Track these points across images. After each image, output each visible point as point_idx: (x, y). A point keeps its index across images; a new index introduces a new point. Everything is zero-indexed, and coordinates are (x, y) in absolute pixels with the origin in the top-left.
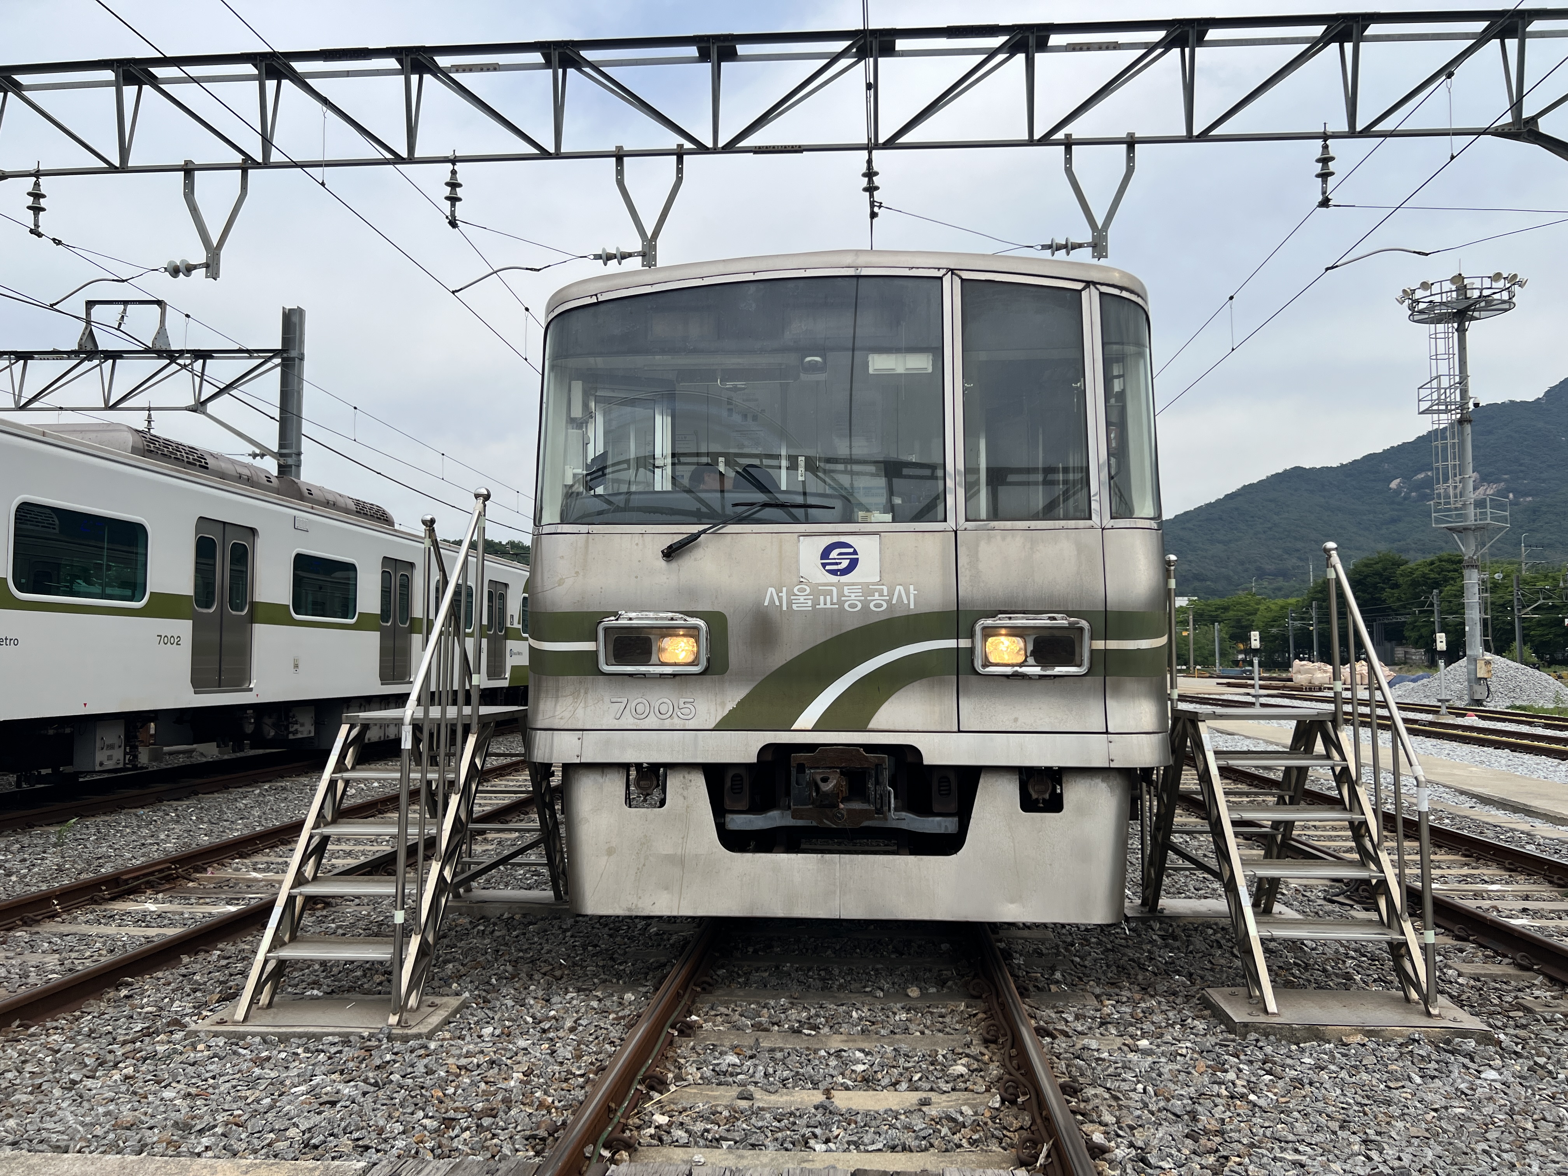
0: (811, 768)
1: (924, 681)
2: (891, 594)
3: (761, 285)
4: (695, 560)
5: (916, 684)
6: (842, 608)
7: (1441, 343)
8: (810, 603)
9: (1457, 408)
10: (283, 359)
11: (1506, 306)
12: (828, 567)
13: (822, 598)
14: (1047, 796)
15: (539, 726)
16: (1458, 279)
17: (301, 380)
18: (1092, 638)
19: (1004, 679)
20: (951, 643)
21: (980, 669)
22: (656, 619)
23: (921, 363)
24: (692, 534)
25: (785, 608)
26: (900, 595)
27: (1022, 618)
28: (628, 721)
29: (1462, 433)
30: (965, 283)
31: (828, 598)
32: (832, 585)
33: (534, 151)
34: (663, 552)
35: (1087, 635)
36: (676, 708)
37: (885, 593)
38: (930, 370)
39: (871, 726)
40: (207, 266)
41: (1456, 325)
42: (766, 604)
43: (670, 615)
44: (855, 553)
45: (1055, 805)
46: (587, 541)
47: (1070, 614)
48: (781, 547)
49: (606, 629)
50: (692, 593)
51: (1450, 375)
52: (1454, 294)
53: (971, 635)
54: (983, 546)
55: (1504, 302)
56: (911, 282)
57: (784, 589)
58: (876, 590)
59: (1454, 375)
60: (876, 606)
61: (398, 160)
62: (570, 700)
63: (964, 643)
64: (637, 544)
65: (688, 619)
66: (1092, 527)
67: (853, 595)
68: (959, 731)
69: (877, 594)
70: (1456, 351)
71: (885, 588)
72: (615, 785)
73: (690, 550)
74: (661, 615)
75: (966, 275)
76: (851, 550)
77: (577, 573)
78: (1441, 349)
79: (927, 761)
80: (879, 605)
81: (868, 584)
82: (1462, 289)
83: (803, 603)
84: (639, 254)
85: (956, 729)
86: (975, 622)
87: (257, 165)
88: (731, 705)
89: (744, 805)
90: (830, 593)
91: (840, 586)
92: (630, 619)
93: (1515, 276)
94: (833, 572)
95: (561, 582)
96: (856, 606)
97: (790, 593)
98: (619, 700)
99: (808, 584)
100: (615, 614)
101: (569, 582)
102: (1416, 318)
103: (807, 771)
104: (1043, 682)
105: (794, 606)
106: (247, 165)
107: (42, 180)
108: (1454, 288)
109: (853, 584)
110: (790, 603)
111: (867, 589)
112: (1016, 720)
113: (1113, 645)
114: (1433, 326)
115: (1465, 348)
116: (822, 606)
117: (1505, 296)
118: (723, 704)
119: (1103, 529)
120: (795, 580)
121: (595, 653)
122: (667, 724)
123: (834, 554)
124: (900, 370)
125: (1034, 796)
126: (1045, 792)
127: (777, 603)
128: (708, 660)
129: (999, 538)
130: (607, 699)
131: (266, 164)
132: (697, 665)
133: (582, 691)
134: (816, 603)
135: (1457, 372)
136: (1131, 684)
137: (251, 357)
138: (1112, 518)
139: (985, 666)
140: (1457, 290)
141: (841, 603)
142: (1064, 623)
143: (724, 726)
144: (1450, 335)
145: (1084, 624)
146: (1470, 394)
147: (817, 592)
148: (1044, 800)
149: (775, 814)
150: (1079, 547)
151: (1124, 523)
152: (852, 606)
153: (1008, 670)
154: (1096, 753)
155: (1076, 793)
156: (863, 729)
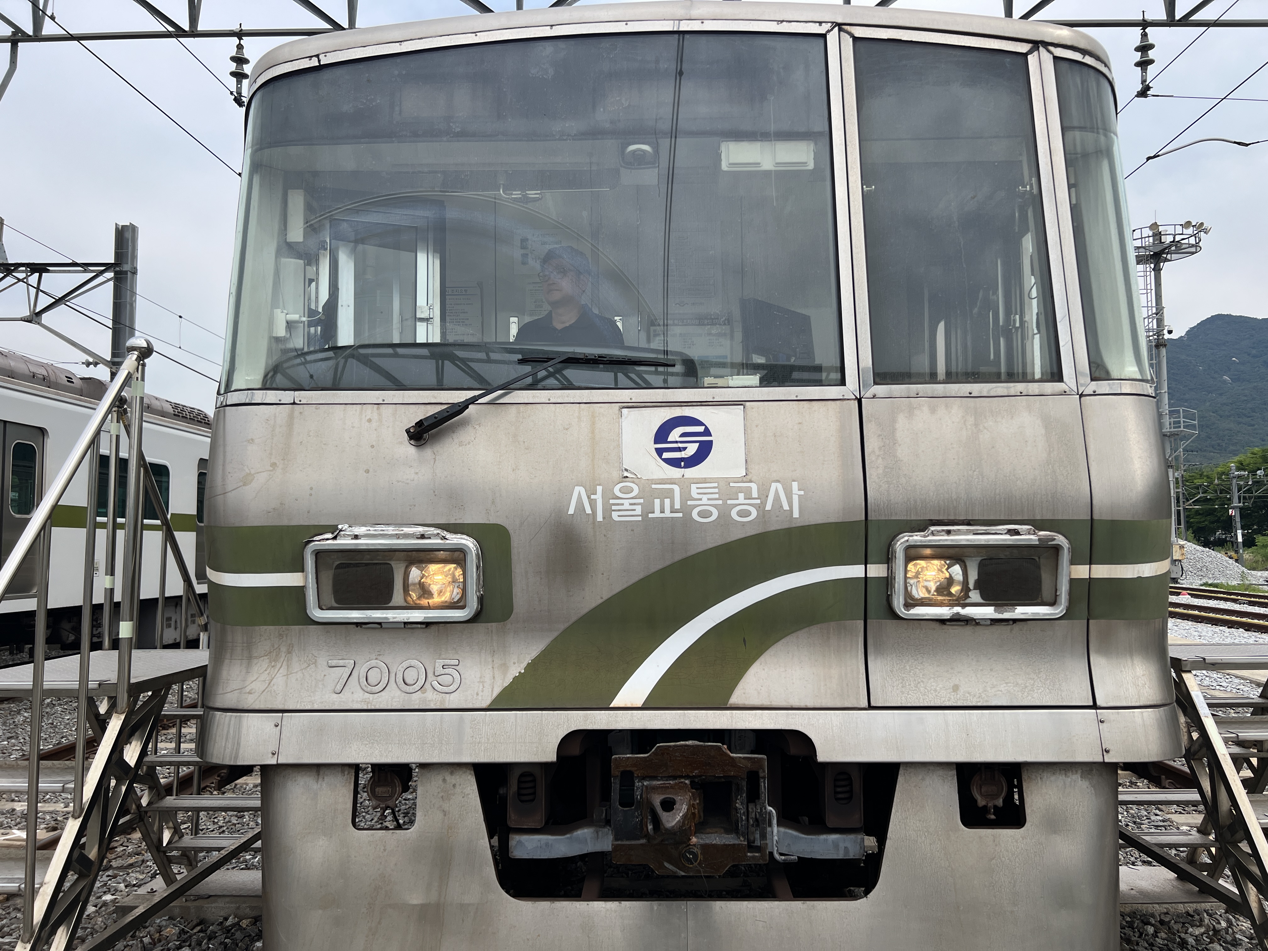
0: (644, 778)
1: (815, 629)
2: (763, 495)
3: (561, 44)
4: (461, 444)
5: (801, 634)
6: (688, 518)
8: (638, 510)
9: (1154, 335)
10: (116, 273)
11: (1193, 250)
12: (666, 455)
13: (657, 502)
14: (1000, 802)
15: (218, 705)
16: (1154, 226)
17: (134, 294)
18: (1073, 562)
19: (937, 625)
20: (856, 571)
21: (900, 610)
22: (398, 536)
24: (453, 404)
25: (600, 518)
26: (777, 498)
27: (968, 532)
28: (356, 695)
29: (1158, 355)
30: (859, 44)
31: (667, 502)
32: (672, 482)
33: (329, 27)
34: (408, 431)
35: (1065, 556)
36: (430, 675)
37: (755, 494)
38: (811, 166)
39: (735, 699)
41: (1152, 266)
42: (571, 511)
43: (420, 530)
44: (707, 432)
45: (1014, 816)
46: (291, 417)
47: (1038, 525)
48: (593, 424)
49: (319, 554)
50: (455, 494)
51: (1148, 307)
52: (1151, 239)
53: (888, 559)
54: (902, 422)
55: (1192, 246)
56: (779, 41)
57: (599, 489)
58: (740, 490)
59: (1152, 307)
60: (741, 514)
61: (179, 33)
62: (266, 662)
63: (876, 571)
64: (370, 421)
65: (448, 535)
66: (1065, 393)
67: (705, 498)
68: (870, 707)
69: (741, 496)
70: (1153, 287)
71: (754, 486)
72: (337, 794)
73: (453, 429)
74: (407, 530)
75: (860, 32)
76: (701, 429)
77: (274, 465)
79: (822, 757)
80: (745, 514)
81: (728, 481)
82: (1158, 235)
83: (628, 509)
85: (865, 704)
86: (894, 537)
87: (28, 38)
88: (516, 669)
89: (538, 820)
90: (670, 494)
91: (685, 485)
92: (356, 537)
93: (1202, 224)
94: (674, 463)
95: (248, 479)
96: (710, 514)
97: (608, 495)
98: (341, 662)
99: (636, 480)
100: (333, 529)
101: (261, 479)
103: (638, 784)
104: (997, 628)
105: (615, 516)
106: (17, 37)
108: (1151, 233)
109: (705, 481)
110: (608, 511)
111: (728, 490)
112: (956, 688)
113: (1102, 571)
115: (1160, 285)
116: (657, 514)
117: (1192, 241)
118: (504, 667)
119: (1081, 396)
120: (616, 475)
121: (302, 591)
122: (416, 701)
123: (675, 435)
124: (767, 165)
125: (981, 802)
126: (997, 796)
127: (588, 511)
128: (481, 600)
129: (925, 409)
130: (322, 661)
131: (37, 37)
132: (463, 607)
133: (284, 649)
134: (648, 509)
135: (1154, 305)
136: (1128, 631)
137: (85, 271)
138: (1092, 380)
139: (908, 606)
140: (1154, 235)
142: (1033, 539)
144: (1148, 273)
145: (1060, 540)
146: (1166, 323)
147: (650, 494)
148: (995, 807)
149: (584, 833)
150: (1048, 423)
151: (1115, 386)
152: (704, 514)
153: (945, 612)
154: (1081, 738)
155: (1043, 798)
156: (723, 705)
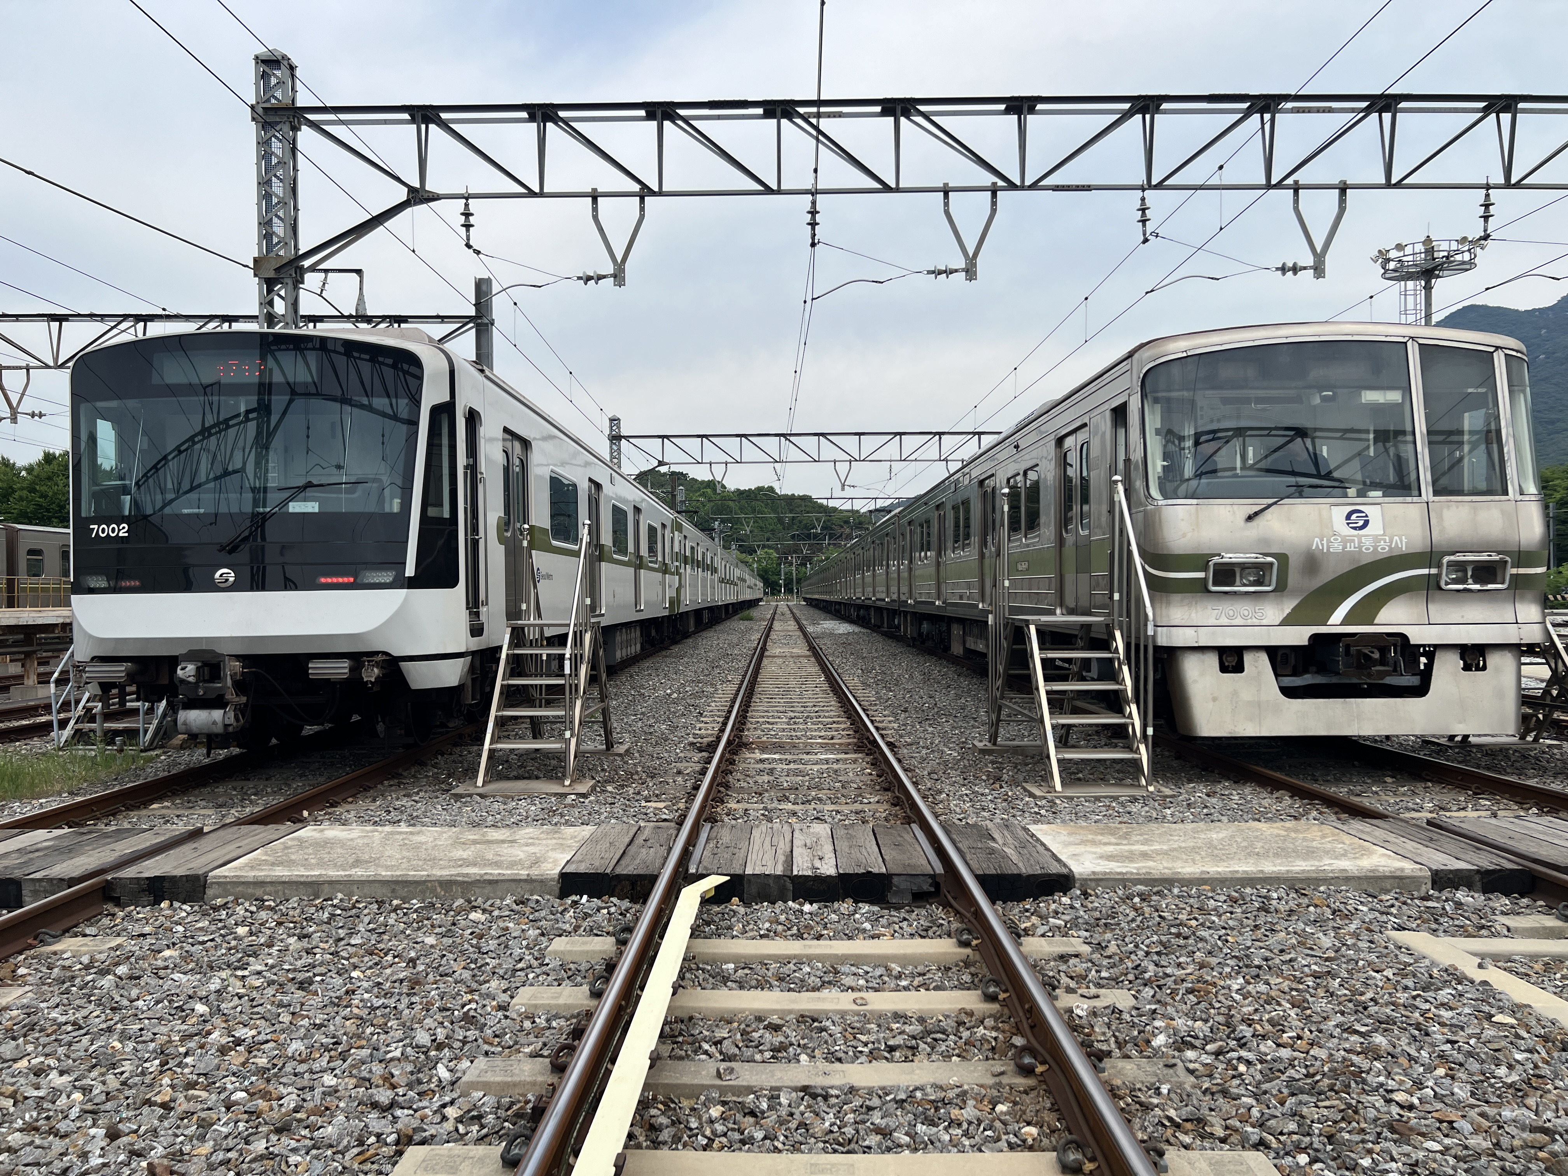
0: (1356, 646)
1: (1408, 594)
2: (1391, 541)
3: (1291, 346)
4: (1261, 520)
5: (1403, 596)
6: (1361, 551)
7: (1410, 299)
8: (1341, 547)
10: (476, 324)
11: (1468, 267)
12: (1350, 525)
13: (1348, 544)
16: (1427, 242)
18: (1512, 567)
19: (1457, 592)
20: (1425, 571)
21: (1444, 587)
22: (1245, 558)
23: (1395, 396)
24: (1267, 505)
25: (1325, 551)
26: (1396, 543)
28: (1224, 621)
30: (1421, 346)
31: (1352, 544)
32: (1352, 536)
34: (1247, 516)
35: (1509, 565)
36: (1254, 612)
37: (1387, 541)
38: (1403, 402)
39: (1376, 622)
40: (615, 276)
42: (1314, 548)
43: (1257, 555)
44: (1366, 516)
45: (1481, 667)
46: (1197, 510)
47: (1499, 553)
48: (1320, 512)
49: (1214, 565)
50: (1265, 541)
52: (1423, 256)
53: (1439, 566)
54: (1445, 511)
55: (1464, 263)
56: (1385, 345)
57: (1325, 539)
58: (1381, 539)
60: (1382, 549)
61: (768, 191)
62: (1186, 608)
63: (1434, 571)
64: (1229, 511)
65: (1266, 558)
66: (1509, 500)
67: (1368, 542)
68: (1429, 624)
69: (1382, 541)
70: (1424, 308)
71: (1387, 538)
72: (1213, 660)
73: (1263, 514)
74: (1250, 556)
75: (1421, 341)
76: (1363, 515)
77: (1192, 530)
78: (1410, 305)
79: (1411, 642)
80: (1384, 549)
81: (1377, 535)
82: (1430, 251)
83: (1336, 547)
84: (963, 270)
85: (1426, 622)
86: (1442, 558)
87: (653, 193)
88: (1287, 611)
89: (1290, 671)
90: (1353, 541)
91: (1359, 537)
92: (1232, 558)
94: (1355, 528)
95: (1184, 535)
96: (1369, 549)
98: (1219, 608)
99: (1340, 535)
100: (1219, 555)
101: (1189, 535)
102: (1387, 276)
103: (1352, 649)
104: (1480, 593)
105: (1331, 550)
106: (645, 192)
107: (470, 201)
108: (1424, 249)
109: (1366, 535)
110: (1328, 548)
111: (1377, 539)
112: (1463, 616)
113: (1522, 571)
114: (1403, 283)
116: (1348, 549)
117: (1467, 257)
118: (1283, 610)
119: (1515, 501)
120: (1331, 533)
121: (1205, 580)
122: (1249, 622)
123: (1354, 517)
124: (1382, 401)
125: (1470, 662)
126: (1475, 660)
127: (1320, 548)
128: (1277, 583)
129: (1455, 507)
130: (1211, 607)
131: (660, 193)
132: (1270, 586)
133: (1198, 603)
134: (1345, 547)
136: (1529, 595)
138: (1519, 495)
139: (1446, 584)
140: (1427, 251)
142: (1497, 558)
143: (1285, 622)
144: (1418, 292)
145: (1508, 559)
147: (1345, 541)
148: (1474, 664)
149: (1307, 676)
150: (1503, 512)
151: (1527, 498)
152: (1367, 549)
153: (1460, 587)
154: (1511, 635)
155: (1494, 660)
156: (1372, 624)
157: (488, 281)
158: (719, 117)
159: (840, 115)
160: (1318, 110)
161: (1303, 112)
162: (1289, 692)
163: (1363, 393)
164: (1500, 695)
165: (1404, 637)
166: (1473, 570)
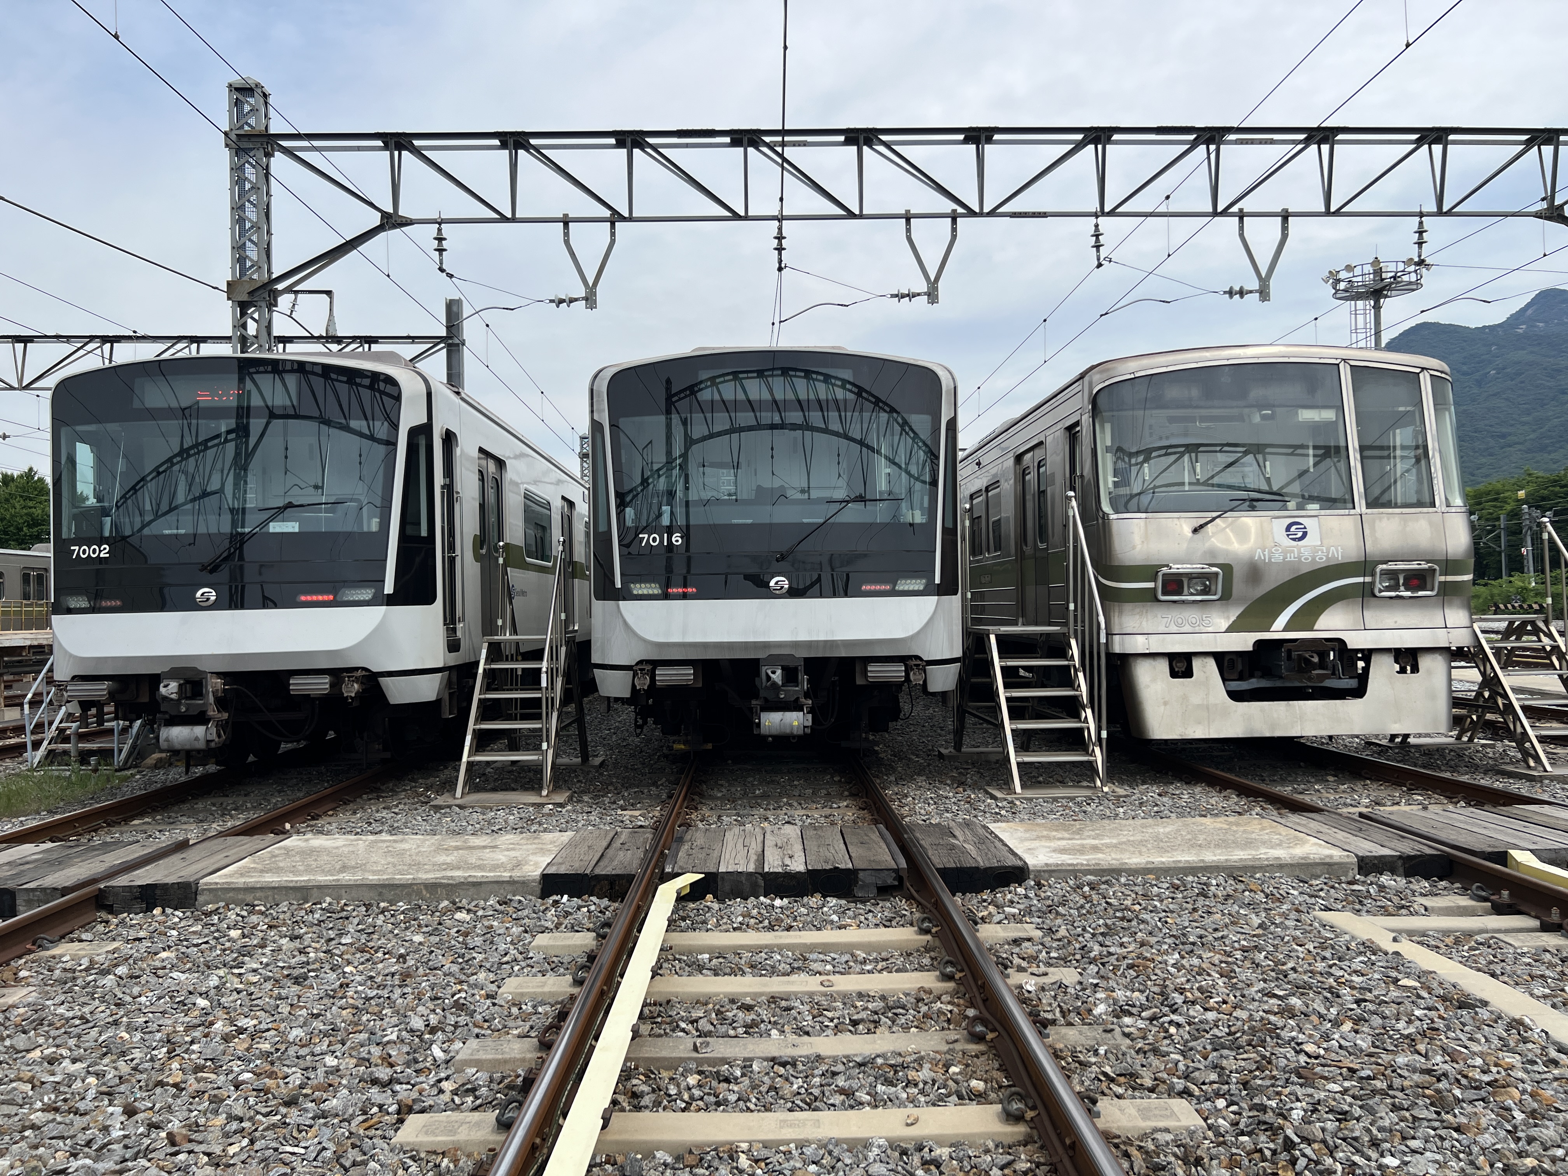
0: (1297, 651)
1: (1344, 602)
2: (1328, 552)
3: (1232, 367)
4: (1207, 532)
5: (1339, 604)
6: (1300, 561)
8: (1282, 558)
10: (447, 344)
11: (1414, 287)
12: (1290, 537)
13: (1288, 554)
15: (1118, 632)
16: (1375, 263)
18: (1440, 575)
19: (1390, 599)
20: (1360, 580)
21: (1378, 594)
22: (1193, 568)
23: (1329, 415)
24: (1212, 518)
25: (1267, 561)
26: (1334, 553)
27: (1402, 564)
28: (1173, 628)
30: (1352, 368)
31: (1292, 554)
32: (1291, 547)
33: (841, 212)
34: (1193, 528)
35: (1438, 573)
36: (1201, 620)
37: (1324, 551)
38: (1336, 420)
39: (1316, 628)
40: (586, 299)
41: (1372, 303)
42: (1256, 559)
43: (1200, 566)
44: (1304, 528)
45: (1415, 669)
46: (1147, 524)
47: (1428, 562)
48: (1263, 525)
49: (1163, 575)
50: (1212, 552)
52: (1372, 276)
53: (1373, 575)
54: (1377, 523)
55: (1410, 283)
56: (1320, 366)
57: (1267, 550)
58: (1319, 550)
60: (1320, 559)
62: (1137, 617)
63: (1368, 579)
64: (1178, 524)
65: (1212, 568)
66: (1437, 512)
67: (1306, 553)
68: (1365, 629)
69: (1319, 552)
70: (1373, 327)
71: (1324, 548)
72: (1163, 666)
73: (1208, 527)
74: (1195, 566)
75: (1353, 363)
76: (1302, 526)
77: (1145, 543)
79: (1349, 647)
80: (1322, 560)
81: (1315, 546)
82: (1378, 272)
83: (1278, 558)
84: (925, 294)
85: (1362, 628)
86: (1375, 567)
87: (623, 219)
88: (1233, 618)
89: (1236, 675)
90: (1293, 552)
91: (1298, 548)
92: (1178, 569)
94: (1294, 539)
95: (1135, 548)
96: (1308, 559)
97: (1270, 552)
98: (1168, 616)
99: (1280, 547)
100: (1167, 566)
101: (1140, 548)
102: (1338, 296)
103: (1293, 653)
104: (1411, 600)
105: (1273, 560)
106: (615, 218)
107: (443, 226)
108: (1372, 270)
109: (1305, 546)
111: (1315, 550)
112: (1396, 622)
113: (1450, 578)
114: (1353, 302)
116: (1288, 559)
117: (1413, 277)
118: (1228, 617)
119: (1442, 513)
120: (1272, 544)
121: (1154, 590)
122: (1197, 629)
123: (1293, 528)
124: (1317, 419)
125: (1403, 665)
126: (1408, 663)
127: (1263, 558)
128: (1222, 592)
129: (1387, 519)
130: (1160, 616)
131: (631, 219)
132: (1216, 595)
133: (1146, 611)
134: (1285, 557)
136: (1457, 601)
138: (1446, 507)
139: (1380, 592)
140: (1375, 272)
141: (1299, 557)
142: (1426, 567)
143: (1230, 630)
144: (1368, 311)
145: (1436, 567)
147: (1285, 552)
149: (1253, 680)
150: (1431, 524)
151: (1453, 510)
152: (1306, 559)
153: (1393, 594)
154: (1441, 639)
155: (1424, 662)
156: (1311, 629)
157: (459, 302)
158: (687, 146)
159: (805, 144)
160: (1261, 142)
161: (1247, 143)
162: (1236, 696)
163: (1300, 411)
164: (1433, 697)
165: (1341, 642)
166: (1405, 579)
